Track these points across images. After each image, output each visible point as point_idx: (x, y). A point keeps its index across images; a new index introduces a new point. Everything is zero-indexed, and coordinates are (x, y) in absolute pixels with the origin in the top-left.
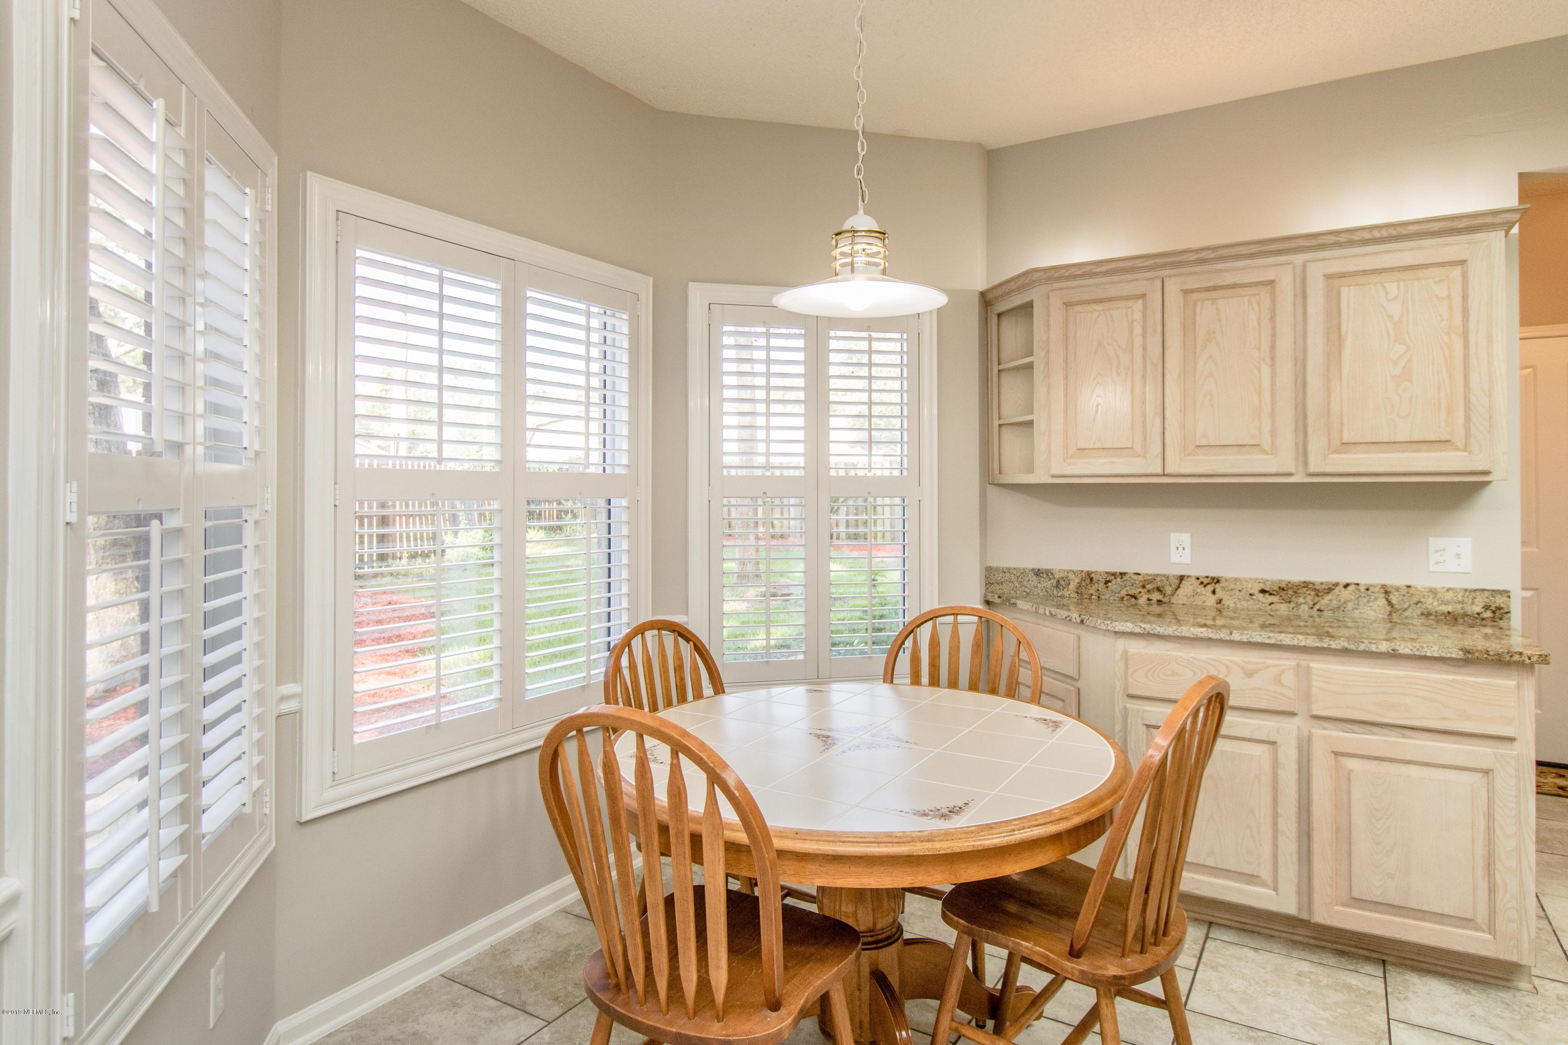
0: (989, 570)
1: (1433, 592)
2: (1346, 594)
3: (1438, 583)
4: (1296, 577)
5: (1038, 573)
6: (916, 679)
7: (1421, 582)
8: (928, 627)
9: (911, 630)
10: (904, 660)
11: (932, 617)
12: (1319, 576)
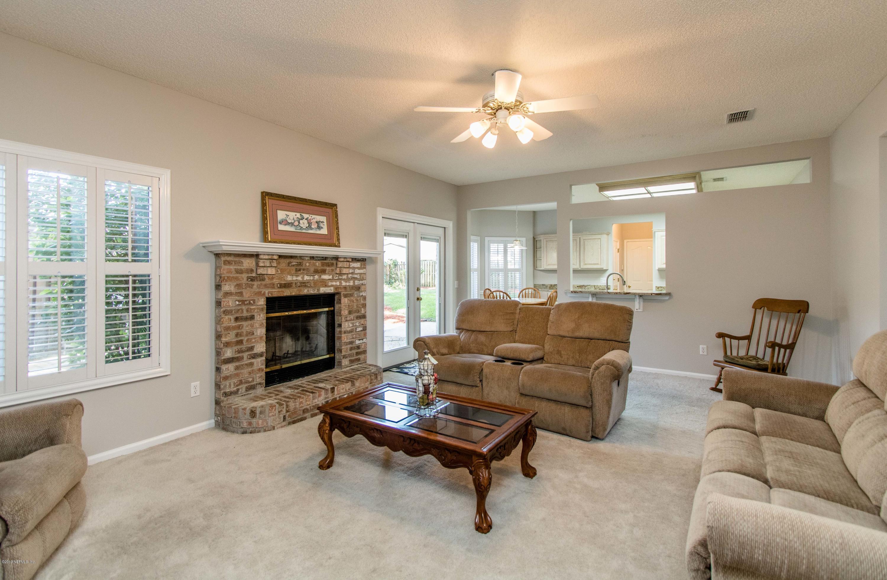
0: (535, 285)
1: (600, 286)
2: (589, 287)
3: (601, 285)
4: (582, 284)
5: (543, 285)
6: (523, 297)
7: (599, 284)
8: (524, 291)
9: (522, 291)
10: (521, 294)
11: (525, 289)
12: (585, 284)
